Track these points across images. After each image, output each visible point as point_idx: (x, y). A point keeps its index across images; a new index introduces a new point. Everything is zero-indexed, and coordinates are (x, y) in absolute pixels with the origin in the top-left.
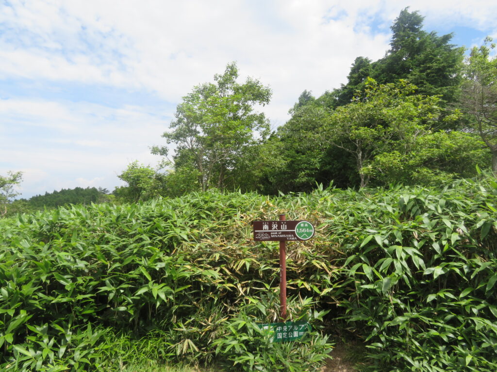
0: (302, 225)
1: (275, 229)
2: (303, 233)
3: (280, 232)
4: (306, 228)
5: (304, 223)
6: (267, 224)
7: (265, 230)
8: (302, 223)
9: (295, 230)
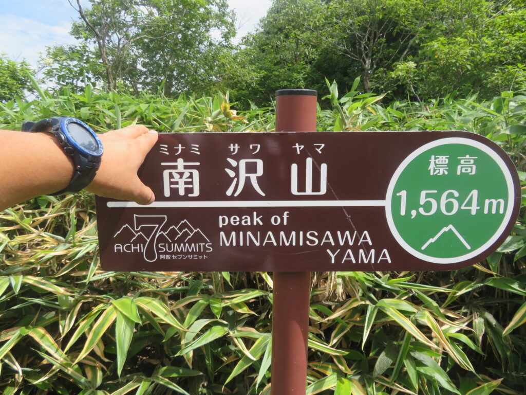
0: (438, 166)
1: (248, 193)
2: (439, 220)
3: (280, 211)
4: (464, 184)
5: (454, 153)
6: (187, 157)
7: (175, 195)
8: (438, 151)
9: (386, 203)
